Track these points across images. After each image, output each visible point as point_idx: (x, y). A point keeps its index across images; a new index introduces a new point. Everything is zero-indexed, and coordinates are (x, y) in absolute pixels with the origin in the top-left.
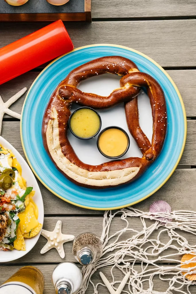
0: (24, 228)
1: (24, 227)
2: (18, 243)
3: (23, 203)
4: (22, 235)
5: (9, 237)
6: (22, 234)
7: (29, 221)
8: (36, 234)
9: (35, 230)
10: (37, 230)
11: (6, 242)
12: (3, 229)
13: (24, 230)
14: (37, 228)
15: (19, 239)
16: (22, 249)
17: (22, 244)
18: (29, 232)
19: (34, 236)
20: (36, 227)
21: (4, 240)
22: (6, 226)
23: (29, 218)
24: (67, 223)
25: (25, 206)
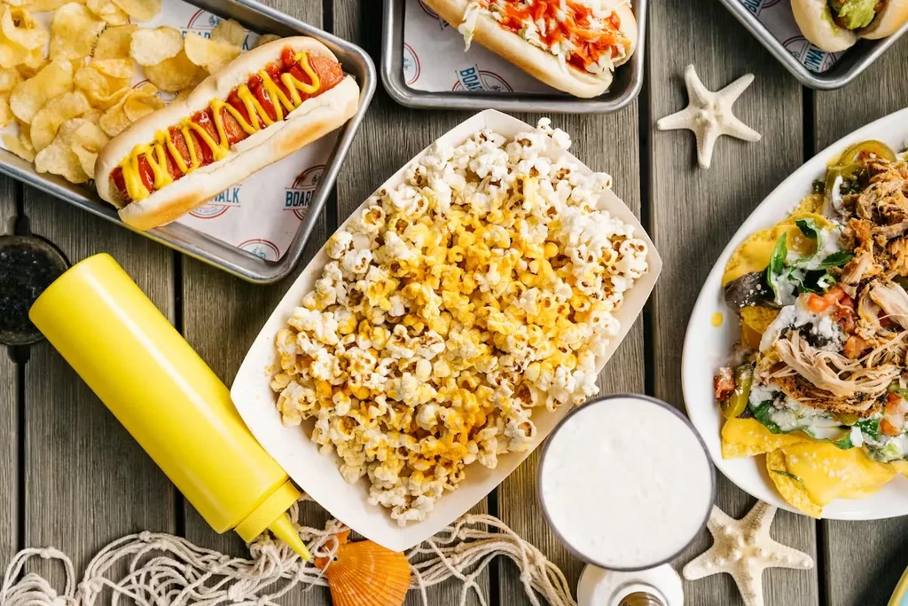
0: (806, 454)
1: (811, 455)
2: (751, 433)
3: (901, 458)
4: (778, 446)
5: (774, 407)
6: (784, 446)
7: (832, 474)
8: (787, 496)
9: (800, 491)
10: (802, 500)
11: (753, 394)
12: (828, 399)
13: (799, 457)
14: (807, 501)
15: (766, 438)
16: (729, 447)
17: (745, 447)
18: (792, 471)
19: (781, 490)
20: (809, 496)
21: (763, 388)
22: (837, 410)
23: (844, 471)
24: (798, 586)
25: (889, 462)
